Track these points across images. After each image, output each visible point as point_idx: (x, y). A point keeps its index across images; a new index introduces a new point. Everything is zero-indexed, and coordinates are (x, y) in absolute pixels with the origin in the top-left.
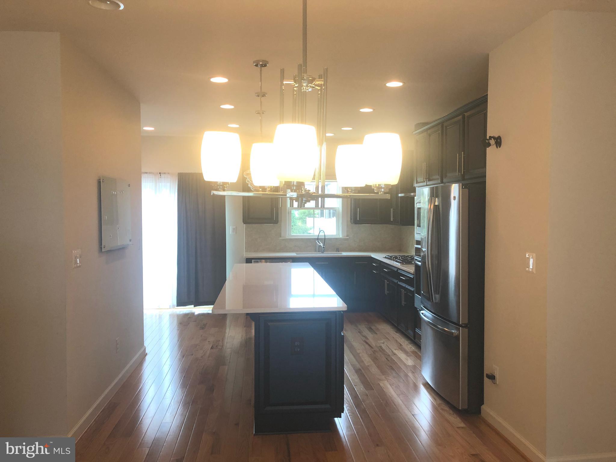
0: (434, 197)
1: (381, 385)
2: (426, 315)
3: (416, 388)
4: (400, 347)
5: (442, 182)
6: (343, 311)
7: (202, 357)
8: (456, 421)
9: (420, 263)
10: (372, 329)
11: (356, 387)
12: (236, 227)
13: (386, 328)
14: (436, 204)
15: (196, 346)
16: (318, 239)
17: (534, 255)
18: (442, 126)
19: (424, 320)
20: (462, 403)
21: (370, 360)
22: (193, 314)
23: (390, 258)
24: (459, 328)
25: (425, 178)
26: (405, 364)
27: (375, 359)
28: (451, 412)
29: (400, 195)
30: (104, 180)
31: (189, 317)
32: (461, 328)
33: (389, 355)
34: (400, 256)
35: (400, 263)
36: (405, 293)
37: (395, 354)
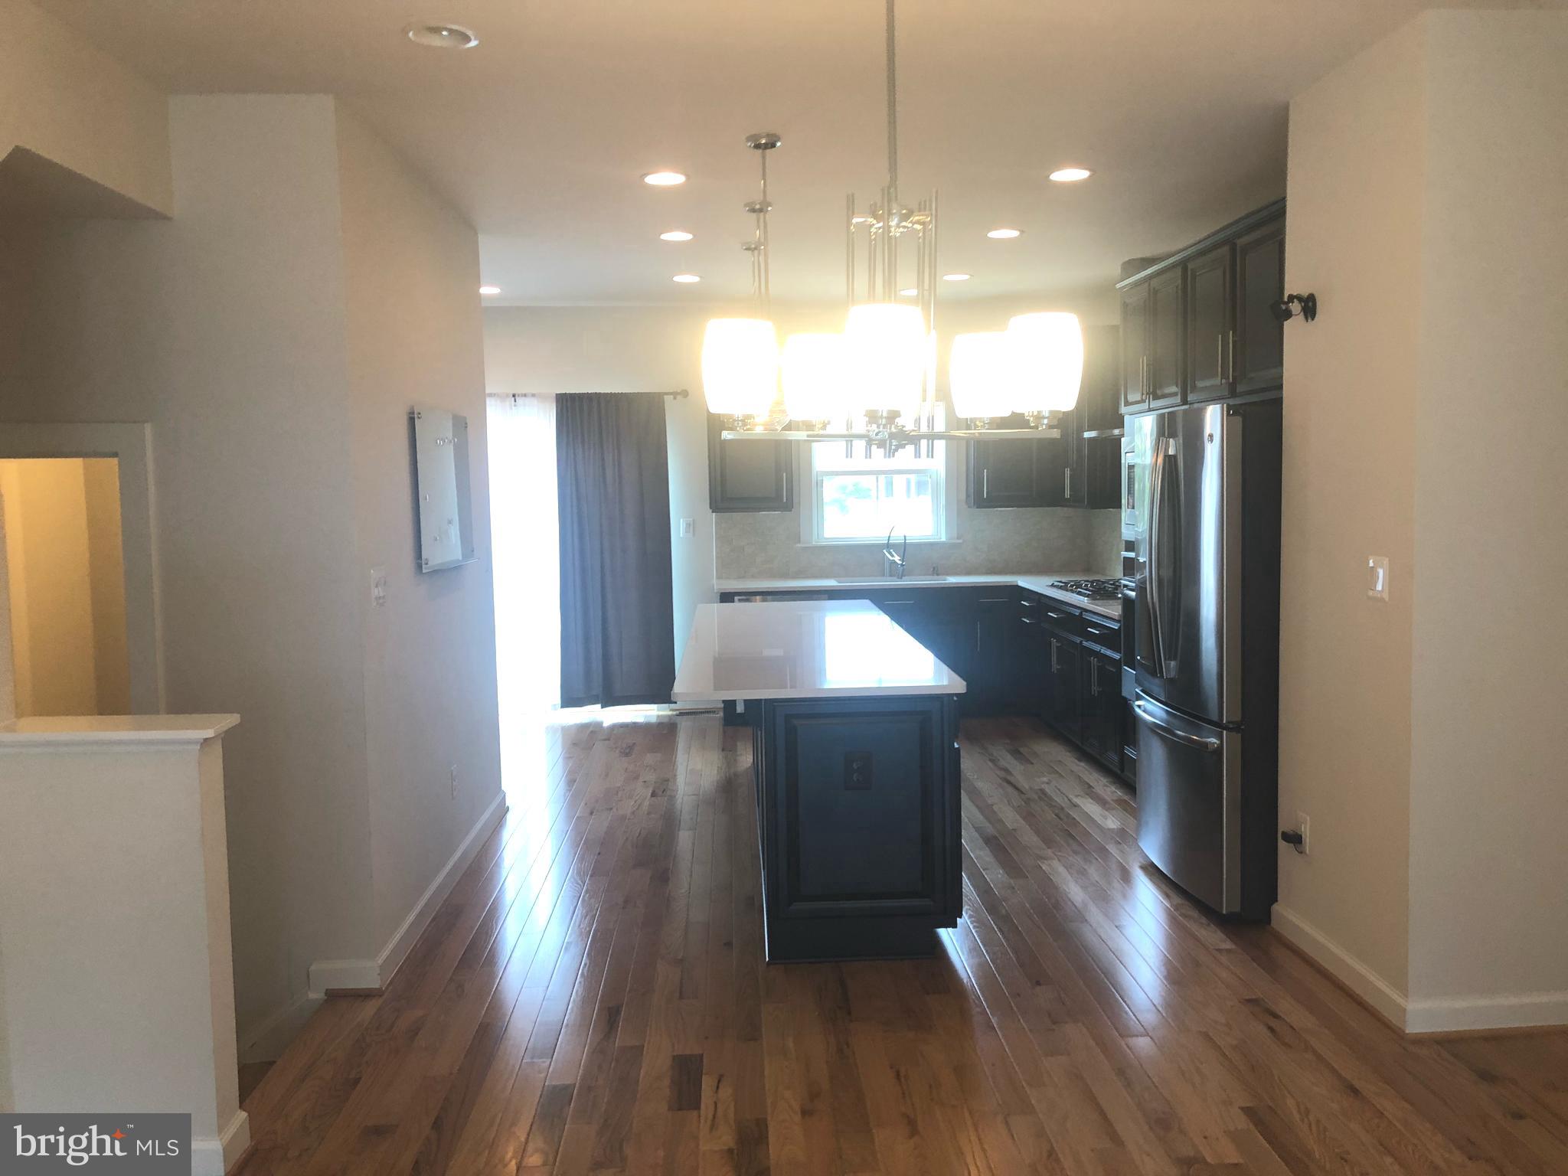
0: (1164, 435)
1: (1044, 868)
2: (1149, 710)
3: (1126, 877)
4: (1089, 792)
5: (1185, 402)
6: (957, 695)
7: (633, 813)
8: (1214, 937)
9: (1133, 594)
10: (1021, 753)
11: (988, 871)
12: (694, 520)
13: (1053, 752)
14: (1171, 452)
15: (617, 792)
16: (888, 546)
17: (1386, 561)
18: (1185, 270)
19: (1145, 722)
20: (1228, 902)
21: (1018, 817)
22: (599, 725)
23: (1064, 587)
24: (1222, 732)
25: (1145, 393)
26: (1099, 827)
27: (1029, 816)
28: (1204, 920)
29: (1087, 435)
30: (419, 414)
31: (592, 732)
32: (1225, 732)
33: (1062, 808)
34: (1087, 581)
35: (1088, 596)
36: (1098, 666)
37: (1075, 806)
